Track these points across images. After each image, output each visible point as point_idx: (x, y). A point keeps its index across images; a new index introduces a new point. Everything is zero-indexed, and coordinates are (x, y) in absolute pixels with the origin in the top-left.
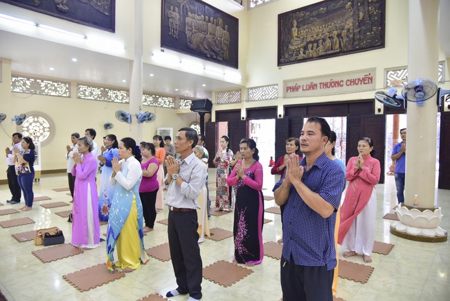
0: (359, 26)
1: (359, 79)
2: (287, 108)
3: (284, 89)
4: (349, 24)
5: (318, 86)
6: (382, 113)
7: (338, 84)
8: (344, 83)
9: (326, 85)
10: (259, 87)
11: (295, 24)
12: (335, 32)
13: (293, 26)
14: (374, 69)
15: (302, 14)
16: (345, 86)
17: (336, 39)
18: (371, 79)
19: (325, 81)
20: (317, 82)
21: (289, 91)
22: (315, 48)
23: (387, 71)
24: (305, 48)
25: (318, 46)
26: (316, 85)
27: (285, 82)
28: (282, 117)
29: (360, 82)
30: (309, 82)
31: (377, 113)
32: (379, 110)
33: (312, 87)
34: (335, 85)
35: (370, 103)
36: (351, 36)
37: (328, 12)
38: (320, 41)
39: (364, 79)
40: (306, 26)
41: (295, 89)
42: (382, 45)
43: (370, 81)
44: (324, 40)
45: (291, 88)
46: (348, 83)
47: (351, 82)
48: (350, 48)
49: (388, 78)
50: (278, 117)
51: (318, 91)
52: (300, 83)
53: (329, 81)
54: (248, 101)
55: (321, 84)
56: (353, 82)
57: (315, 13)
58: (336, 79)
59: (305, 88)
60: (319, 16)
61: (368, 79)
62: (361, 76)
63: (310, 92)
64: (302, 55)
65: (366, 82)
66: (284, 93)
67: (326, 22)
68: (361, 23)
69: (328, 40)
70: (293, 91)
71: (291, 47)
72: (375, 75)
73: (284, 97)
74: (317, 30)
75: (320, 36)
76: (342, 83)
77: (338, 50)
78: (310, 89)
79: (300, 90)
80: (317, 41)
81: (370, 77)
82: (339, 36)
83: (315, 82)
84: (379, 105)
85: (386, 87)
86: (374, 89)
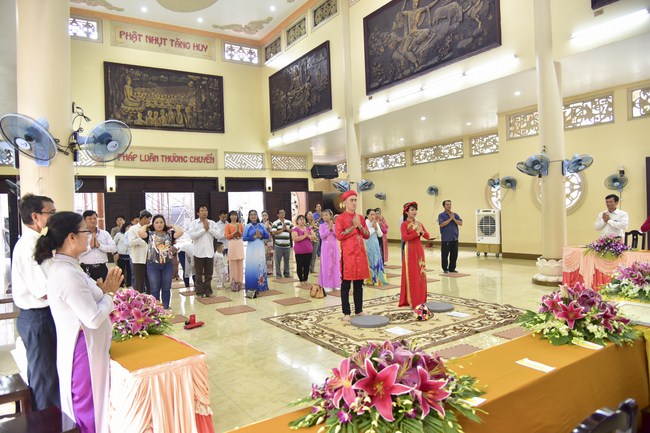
0: (202, 108)
1: (202, 158)
2: (120, 180)
4: (193, 102)
5: (160, 158)
6: (224, 190)
7: (182, 159)
8: (188, 159)
9: (168, 159)
11: (129, 82)
12: (179, 107)
13: (126, 83)
14: (216, 151)
15: (138, 73)
16: (189, 162)
17: (179, 113)
18: (213, 159)
19: (168, 154)
20: (158, 153)
21: (122, 159)
22: (156, 117)
23: (225, 153)
24: (144, 113)
25: (159, 116)
26: (157, 157)
28: (114, 190)
29: (203, 160)
30: (148, 153)
31: (220, 190)
32: (222, 188)
33: (152, 158)
34: (178, 159)
35: (215, 181)
36: (195, 115)
37: (169, 83)
38: (163, 111)
39: (207, 158)
40: (143, 89)
41: (131, 158)
42: (223, 132)
43: (212, 161)
44: (167, 111)
45: (125, 156)
46: (192, 160)
47: (195, 159)
48: (194, 126)
49: (226, 160)
50: (109, 191)
51: (160, 163)
52: (135, 152)
53: (172, 155)
55: (163, 156)
56: (197, 159)
57: (154, 78)
58: (179, 154)
59: (143, 158)
60: (159, 83)
61: (210, 159)
62: (204, 155)
63: (151, 164)
64: (139, 121)
65: (208, 161)
67: (168, 92)
68: (204, 105)
69: (171, 113)
70: (128, 159)
71: (123, 106)
72: (216, 156)
73: (116, 166)
74: (157, 97)
75: (162, 104)
76: (185, 159)
77: (183, 125)
78: (150, 159)
79: (138, 159)
80: (158, 110)
81: (212, 156)
82: (183, 111)
83: (155, 153)
84: (222, 183)
85: (226, 168)
86: (217, 169)
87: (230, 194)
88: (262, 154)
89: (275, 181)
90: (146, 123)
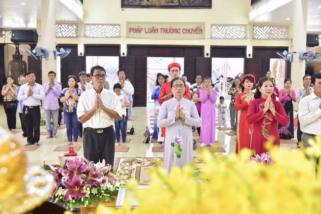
1: (192, 29)
2: (130, 47)
3: (127, 30)
5: (159, 30)
6: (209, 56)
7: (176, 31)
8: (181, 31)
9: (165, 31)
10: (98, 24)
14: (204, 23)
16: (181, 33)
18: (201, 30)
19: (166, 27)
20: (158, 27)
21: (132, 31)
23: (212, 25)
26: (157, 30)
27: (128, 23)
28: (126, 55)
29: (193, 32)
30: (150, 27)
31: (205, 56)
32: (207, 54)
33: (154, 30)
34: (173, 31)
35: (201, 48)
39: (196, 30)
41: (138, 30)
42: (211, 8)
43: (200, 32)
45: (134, 30)
46: (184, 31)
47: (186, 31)
48: (187, 3)
49: (213, 31)
50: (122, 55)
51: (159, 34)
52: (142, 26)
53: (169, 28)
54: (86, 37)
55: (161, 29)
56: (188, 31)
58: (174, 27)
59: (147, 31)
61: (199, 30)
62: (194, 28)
63: (153, 35)
64: (145, 2)
65: (197, 32)
66: (127, 34)
70: (136, 32)
72: (204, 28)
73: (128, 37)
76: (179, 31)
77: (178, 4)
78: (152, 31)
79: (143, 32)
81: (200, 28)
83: (156, 27)
84: (207, 50)
85: (212, 38)
86: (204, 39)
87: (213, 59)
88: (245, 25)
89: (255, 49)
90: (149, 3)
